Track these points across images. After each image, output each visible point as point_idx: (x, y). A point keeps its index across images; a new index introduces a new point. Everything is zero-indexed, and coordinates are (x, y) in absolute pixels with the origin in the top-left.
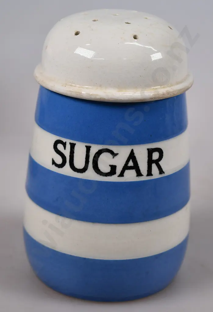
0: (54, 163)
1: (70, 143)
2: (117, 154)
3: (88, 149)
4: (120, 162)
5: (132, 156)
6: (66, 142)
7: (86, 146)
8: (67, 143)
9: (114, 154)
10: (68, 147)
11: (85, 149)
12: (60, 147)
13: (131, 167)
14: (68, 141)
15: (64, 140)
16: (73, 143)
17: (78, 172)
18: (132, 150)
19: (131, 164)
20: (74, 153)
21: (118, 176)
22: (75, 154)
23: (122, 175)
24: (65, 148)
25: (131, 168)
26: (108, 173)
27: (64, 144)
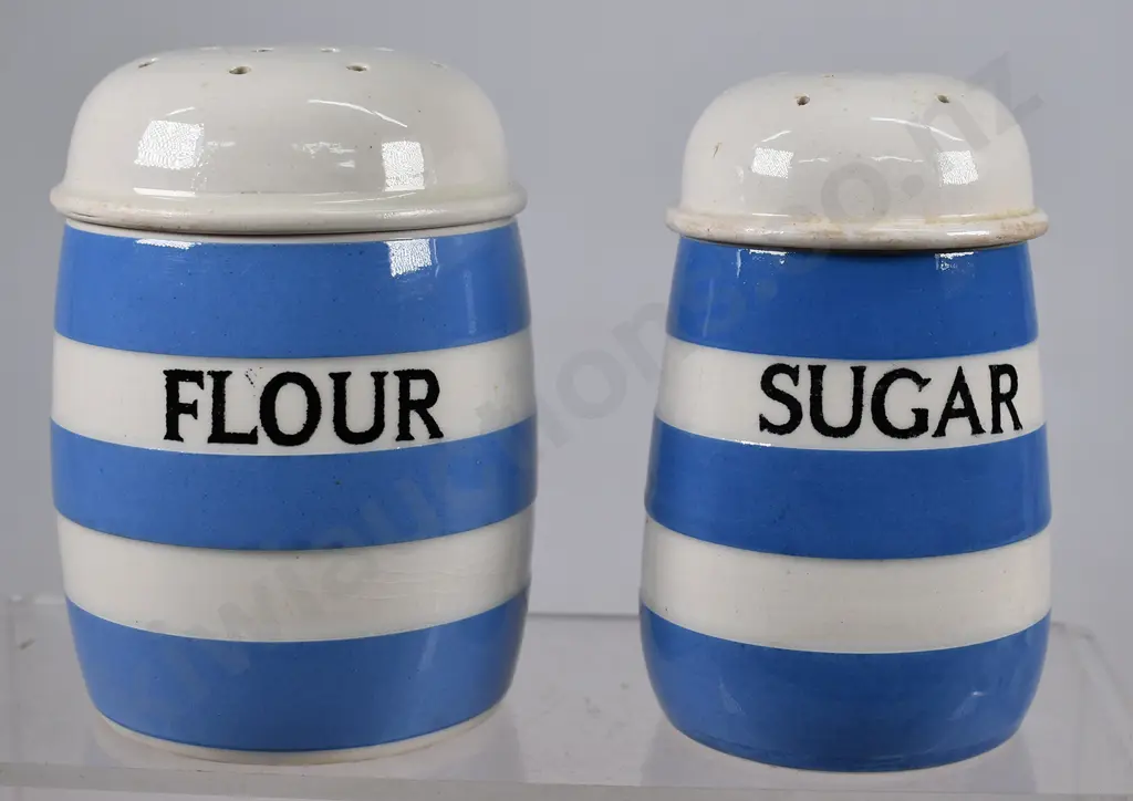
0: (765, 424)
1: (810, 367)
2: (928, 381)
3: (859, 373)
4: (934, 400)
5: (960, 385)
6: (798, 366)
7: (852, 368)
8: (800, 369)
9: (922, 382)
10: (805, 377)
11: (850, 376)
12: (782, 382)
13: (960, 410)
14: (803, 364)
15: (792, 362)
16: (818, 366)
17: (835, 436)
18: (960, 369)
19: (959, 403)
20: (822, 389)
21: (933, 436)
22: (825, 394)
23: (940, 432)
24: (796, 383)
25: (959, 414)
26: (911, 429)
27: (794, 373)
